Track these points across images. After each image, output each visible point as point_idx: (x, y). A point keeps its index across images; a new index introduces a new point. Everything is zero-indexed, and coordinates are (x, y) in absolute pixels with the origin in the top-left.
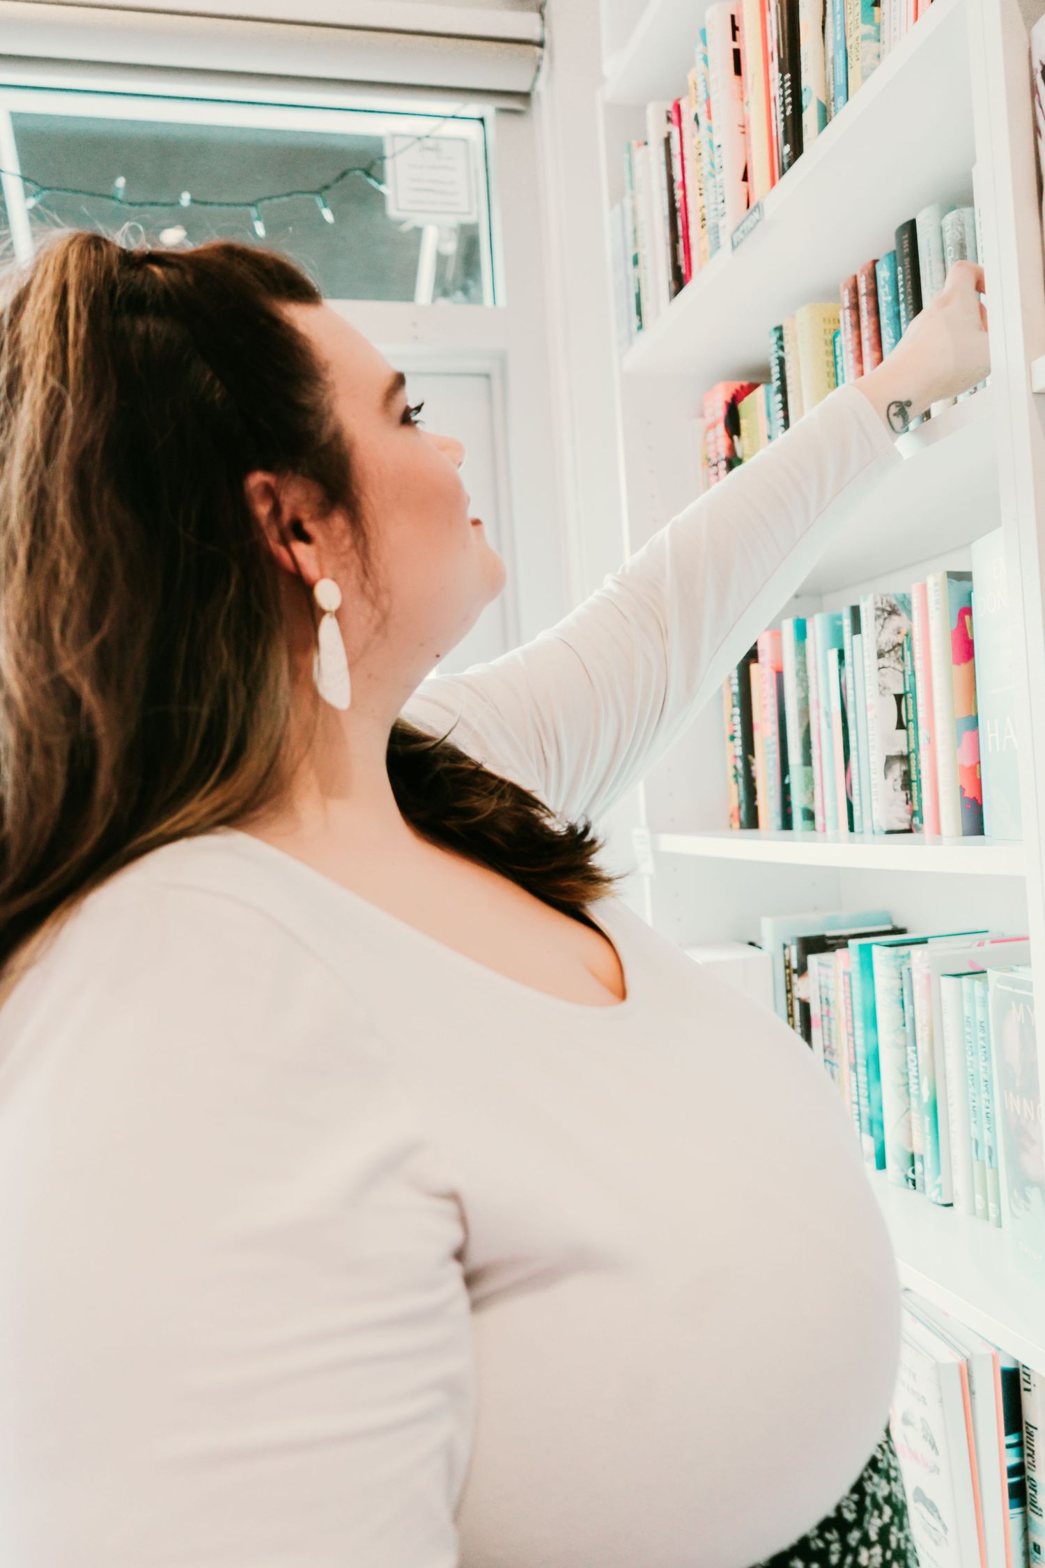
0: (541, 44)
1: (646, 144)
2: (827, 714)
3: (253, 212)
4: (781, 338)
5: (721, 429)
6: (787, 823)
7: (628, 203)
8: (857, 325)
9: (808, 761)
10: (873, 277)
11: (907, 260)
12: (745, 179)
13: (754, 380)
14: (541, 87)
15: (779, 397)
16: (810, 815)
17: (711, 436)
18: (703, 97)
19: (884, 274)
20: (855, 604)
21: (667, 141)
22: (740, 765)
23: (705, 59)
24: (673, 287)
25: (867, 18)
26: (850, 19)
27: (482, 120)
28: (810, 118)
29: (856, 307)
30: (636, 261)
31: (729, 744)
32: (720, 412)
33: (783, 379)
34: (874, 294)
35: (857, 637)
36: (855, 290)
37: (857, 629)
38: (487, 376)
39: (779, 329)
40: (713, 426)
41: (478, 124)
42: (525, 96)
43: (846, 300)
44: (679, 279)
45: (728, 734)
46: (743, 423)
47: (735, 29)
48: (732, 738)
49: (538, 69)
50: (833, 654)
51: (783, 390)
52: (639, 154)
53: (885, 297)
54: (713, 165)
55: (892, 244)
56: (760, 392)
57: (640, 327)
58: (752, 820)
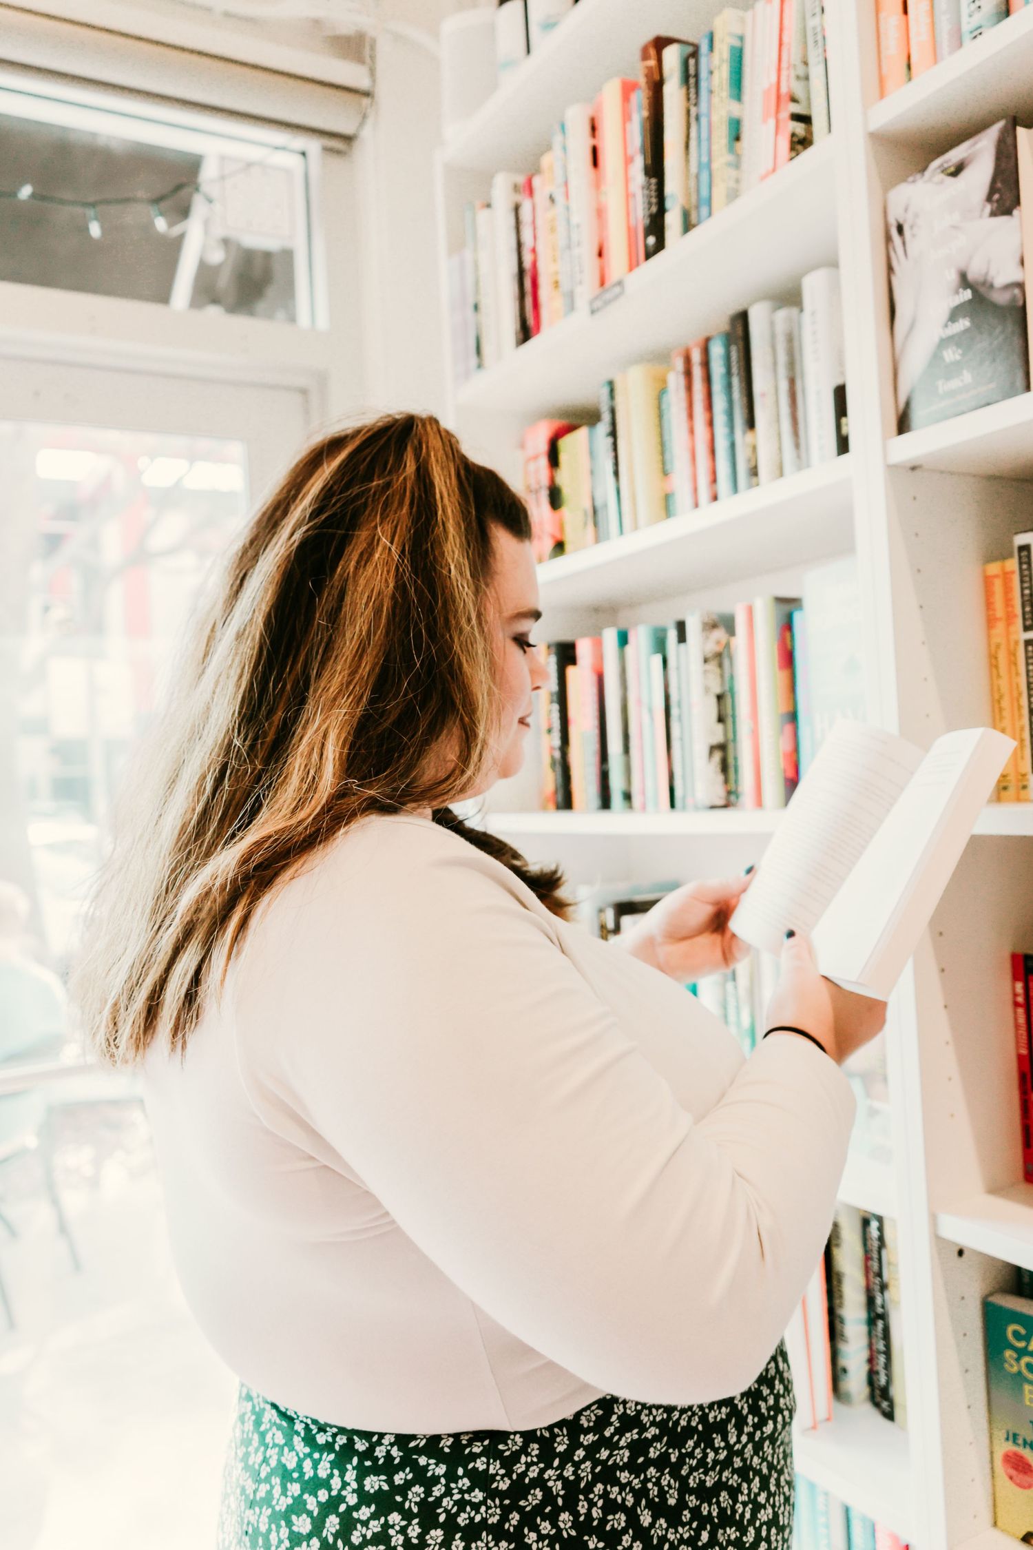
0: (367, 94)
1: (489, 206)
2: (651, 711)
3: (90, 212)
4: (612, 391)
5: (544, 462)
6: (606, 803)
7: (468, 255)
8: (689, 387)
9: (627, 749)
10: (706, 351)
11: (741, 343)
12: (600, 254)
13: (574, 422)
14: (366, 133)
15: (610, 440)
16: (628, 797)
17: (532, 466)
18: (560, 179)
19: (717, 350)
20: (680, 617)
21: (517, 209)
22: (557, 754)
23: (564, 148)
24: (521, 336)
25: (731, 150)
26: (715, 147)
27: (304, 154)
28: (673, 220)
29: (688, 373)
30: (476, 307)
31: (545, 737)
32: (543, 447)
33: (614, 424)
34: (706, 364)
35: (682, 645)
36: (688, 360)
37: (682, 638)
38: (304, 392)
39: (611, 384)
40: (535, 458)
41: (300, 158)
42: (348, 139)
43: (679, 364)
44: (526, 332)
45: (545, 727)
46: (563, 457)
47: (594, 129)
48: (549, 731)
49: (365, 117)
50: (658, 658)
51: (613, 434)
52: (483, 215)
53: (718, 369)
54: (569, 238)
55: (724, 325)
56: (583, 433)
57: (480, 366)
58: (566, 801)
